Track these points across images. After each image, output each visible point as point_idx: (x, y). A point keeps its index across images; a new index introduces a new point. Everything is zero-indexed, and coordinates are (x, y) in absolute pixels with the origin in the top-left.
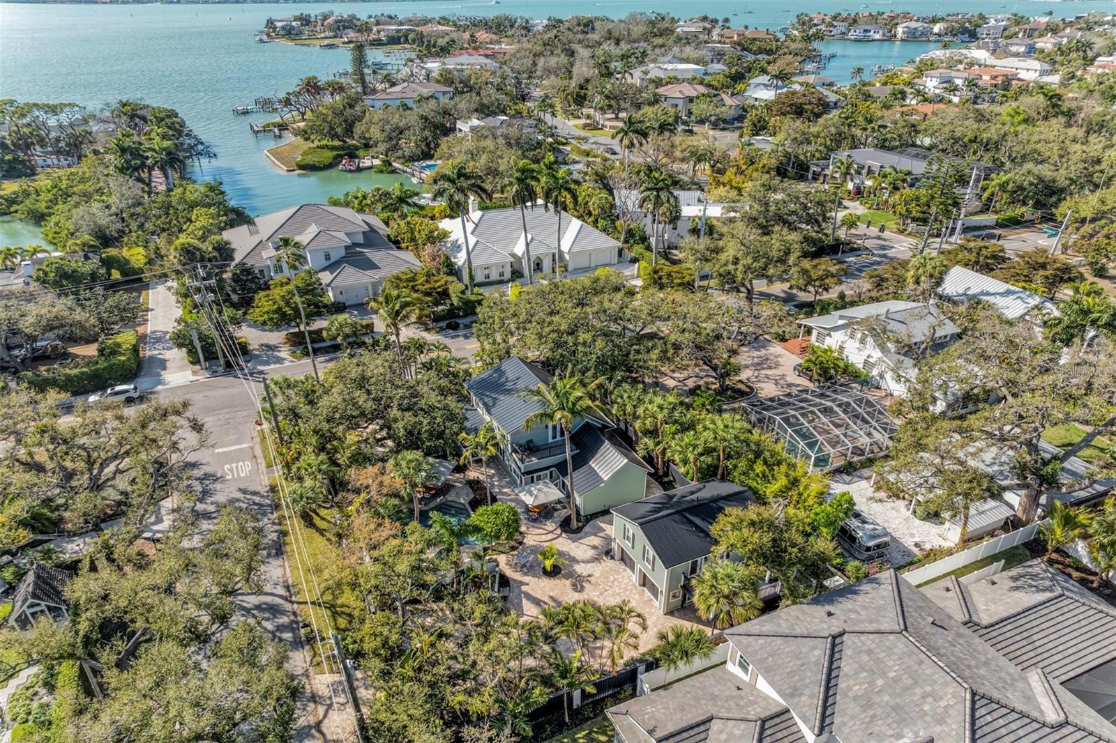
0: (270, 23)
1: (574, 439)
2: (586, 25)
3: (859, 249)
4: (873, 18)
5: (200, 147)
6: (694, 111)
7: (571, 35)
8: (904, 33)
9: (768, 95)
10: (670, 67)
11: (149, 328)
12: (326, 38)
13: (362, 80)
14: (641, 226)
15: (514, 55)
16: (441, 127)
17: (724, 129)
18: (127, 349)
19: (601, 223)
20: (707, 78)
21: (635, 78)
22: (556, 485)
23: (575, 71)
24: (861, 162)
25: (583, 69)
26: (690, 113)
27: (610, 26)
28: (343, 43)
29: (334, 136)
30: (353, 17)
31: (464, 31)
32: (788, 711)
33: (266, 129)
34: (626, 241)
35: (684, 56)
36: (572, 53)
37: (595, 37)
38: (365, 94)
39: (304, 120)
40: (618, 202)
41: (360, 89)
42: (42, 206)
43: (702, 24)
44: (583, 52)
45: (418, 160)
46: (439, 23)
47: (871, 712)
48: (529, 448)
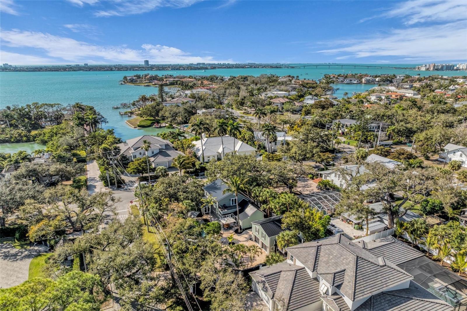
0: (125, 78)
1: (240, 205)
2: (245, 79)
3: (342, 152)
4: (353, 76)
5: (103, 119)
6: (284, 108)
7: (239, 82)
8: (365, 81)
9: (312, 102)
10: (275, 93)
11: (88, 176)
12: (146, 83)
13: (162, 97)
14: (264, 143)
15: (218, 89)
16: (191, 112)
17: (295, 114)
18: (83, 181)
19: (249, 143)
20: (289, 97)
21: (263, 96)
22: (233, 218)
23: (240, 94)
24: (343, 123)
25: (243, 93)
26: (283, 108)
27: (254, 79)
28: (153, 85)
29: (151, 116)
30: (157, 76)
31: (199, 81)
32: (304, 268)
33: (126, 113)
34: (258, 149)
35: (281, 89)
36: (239, 88)
37: (248, 82)
38: (163, 101)
39: (139, 111)
40: (255, 135)
41: (160, 100)
42: (46, 138)
43: (288, 78)
44: (243, 88)
45: (182, 124)
46: (189, 78)
47: (328, 265)
48: (224, 207)
